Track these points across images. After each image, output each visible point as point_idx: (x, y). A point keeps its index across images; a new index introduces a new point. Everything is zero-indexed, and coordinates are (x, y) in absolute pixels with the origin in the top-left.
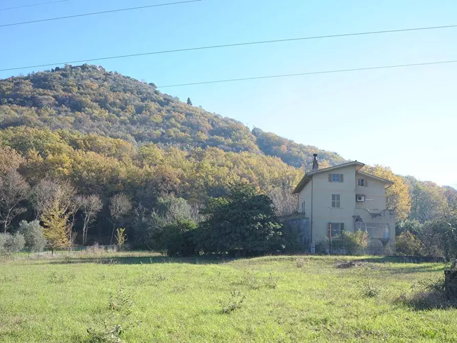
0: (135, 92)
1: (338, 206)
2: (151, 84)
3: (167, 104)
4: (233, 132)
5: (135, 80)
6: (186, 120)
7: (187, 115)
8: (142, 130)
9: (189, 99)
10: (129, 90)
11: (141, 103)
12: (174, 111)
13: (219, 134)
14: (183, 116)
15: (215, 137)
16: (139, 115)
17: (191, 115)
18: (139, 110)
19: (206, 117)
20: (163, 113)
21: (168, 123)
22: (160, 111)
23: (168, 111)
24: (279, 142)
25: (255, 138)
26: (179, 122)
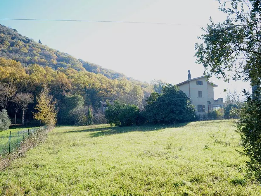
0: (7, 33)
1: (201, 97)
2: (14, 30)
3: (28, 42)
4: (70, 60)
5: (4, 26)
6: (41, 52)
7: (41, 49)
8: (17, 56)
9: (40, 40)
10: (3, 32)
11: (13, 40)
12: (33, 46)
13: (62, 61)
14: (40, 50)
15: (61, 62)
16: (13, 47)
17: (43, 49)
18: (12, 45)
19: (53, 51)
20: (28, 47)
21: (32, 53)
22: (25, 46)
23: (30, 46)
24: (95, 67)
25: (82, 64)
26: (38, 53)
